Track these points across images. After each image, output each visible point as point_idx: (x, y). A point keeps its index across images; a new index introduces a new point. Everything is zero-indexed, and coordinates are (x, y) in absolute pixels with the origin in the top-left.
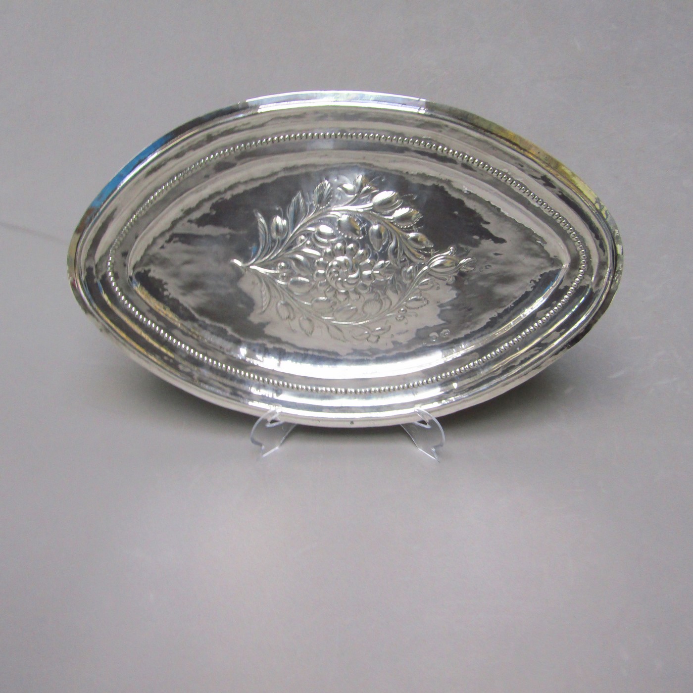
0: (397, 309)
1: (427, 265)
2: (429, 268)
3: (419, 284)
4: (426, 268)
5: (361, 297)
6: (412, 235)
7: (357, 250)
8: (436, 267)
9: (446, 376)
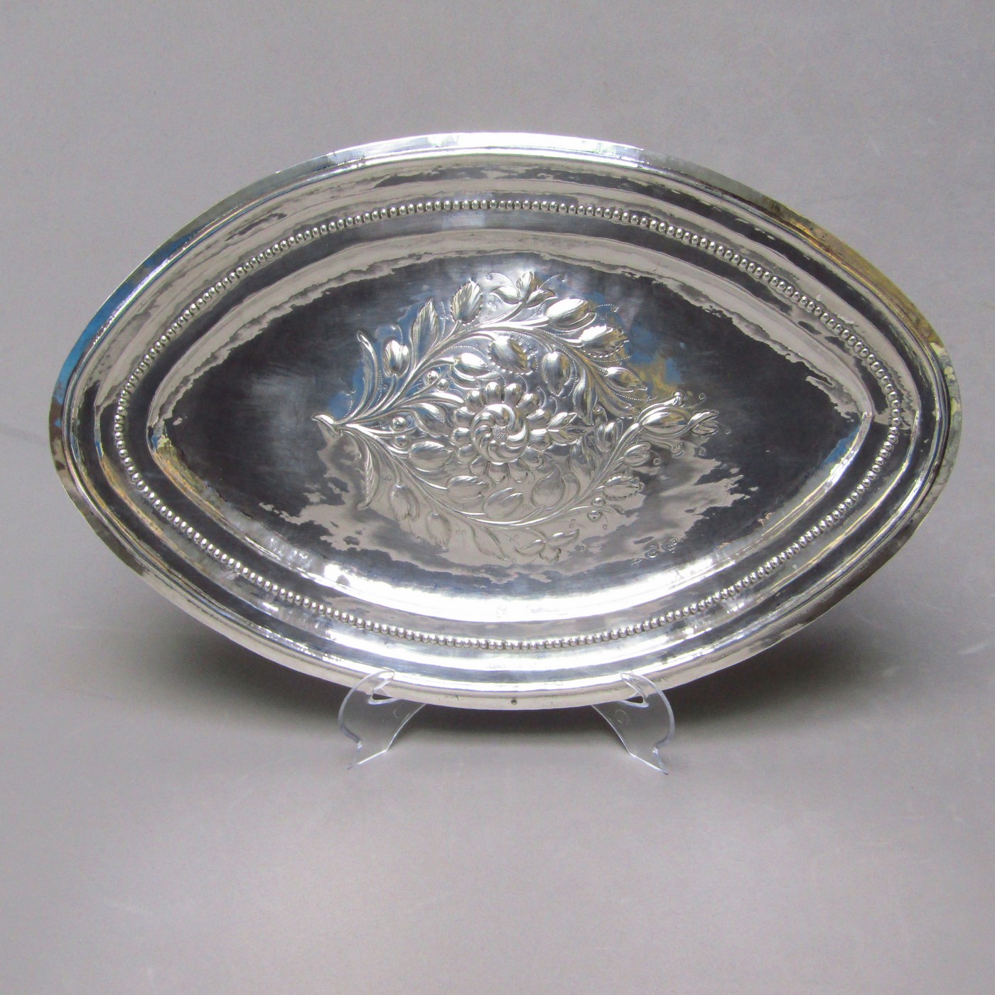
0: (588, 497)
1: (638, 422)
2: (641, 426)
3: (626, 454)
4: (635, 426)
5: (530, 474)
6: (612, 371)
7: (522, 394)
8: (653, 424)
9: (674, 616)
